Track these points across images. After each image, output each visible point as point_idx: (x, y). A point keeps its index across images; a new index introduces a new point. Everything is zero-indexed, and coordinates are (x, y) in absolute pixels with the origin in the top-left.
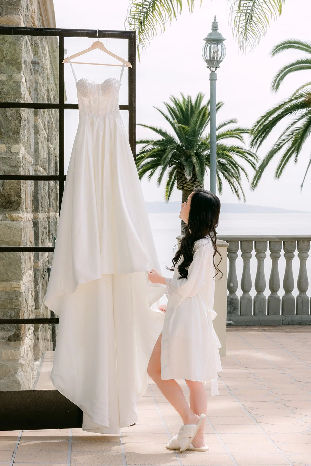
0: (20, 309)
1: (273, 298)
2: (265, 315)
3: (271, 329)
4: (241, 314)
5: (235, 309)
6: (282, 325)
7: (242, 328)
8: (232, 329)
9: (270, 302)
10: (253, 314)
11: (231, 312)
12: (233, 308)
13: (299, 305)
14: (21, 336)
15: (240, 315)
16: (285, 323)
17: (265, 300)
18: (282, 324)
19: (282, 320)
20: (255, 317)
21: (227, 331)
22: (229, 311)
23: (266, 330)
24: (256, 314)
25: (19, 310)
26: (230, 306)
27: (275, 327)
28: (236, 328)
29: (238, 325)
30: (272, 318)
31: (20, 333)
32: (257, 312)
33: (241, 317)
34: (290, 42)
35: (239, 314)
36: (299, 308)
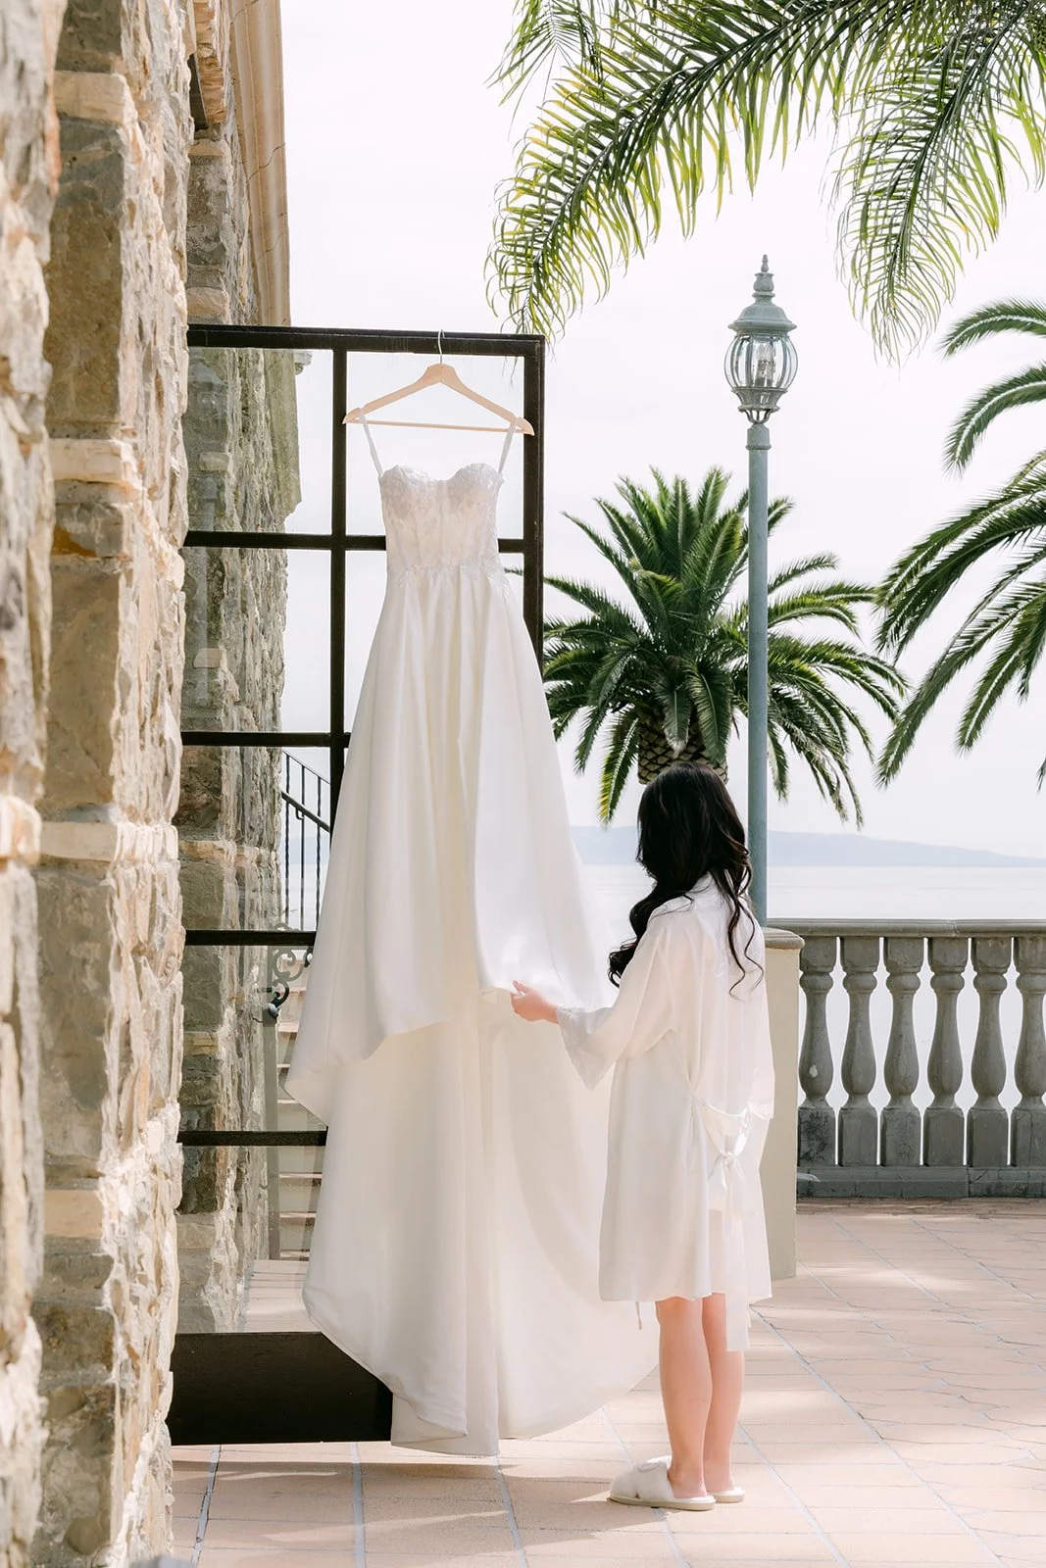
0: (215, 1107)
1: (942, 1112)
2: (918, 1165)
3: (934, 1208)
4: (844, 1163)
5: (825, 1145)
6: (970, 1196)
7: (846, 1204)
8: (815, 1205)
9: (933, 1125)
10: (878, 1163)
11: (812, 1154)
12: (817, 1143)
13: (1020, 1134)
14: (218, 1183)
15: (840, 1164)
16: (979, 1192)
17: (915, 1119)
18: (969, 1193)
19: (970, 1182)
20: (884, 1172)
21: (799, 1210)
22: (807, 1154)
23: (919, 1211)
24: (888, 1163)
25: (213, 1108)
26: (809, 1139)
27: (946, 1203)
28: (830, 1204)
29: (833, 1194)
30: (939, 1174)
31: (215, 1175)
32: (890, 1155)
33: (842, 1172)
34: (1005, 310)
35: (837, 1163)
36: (1020, 1143)
